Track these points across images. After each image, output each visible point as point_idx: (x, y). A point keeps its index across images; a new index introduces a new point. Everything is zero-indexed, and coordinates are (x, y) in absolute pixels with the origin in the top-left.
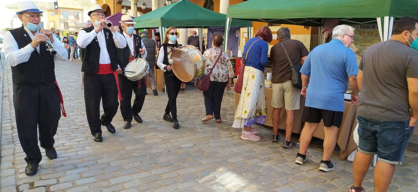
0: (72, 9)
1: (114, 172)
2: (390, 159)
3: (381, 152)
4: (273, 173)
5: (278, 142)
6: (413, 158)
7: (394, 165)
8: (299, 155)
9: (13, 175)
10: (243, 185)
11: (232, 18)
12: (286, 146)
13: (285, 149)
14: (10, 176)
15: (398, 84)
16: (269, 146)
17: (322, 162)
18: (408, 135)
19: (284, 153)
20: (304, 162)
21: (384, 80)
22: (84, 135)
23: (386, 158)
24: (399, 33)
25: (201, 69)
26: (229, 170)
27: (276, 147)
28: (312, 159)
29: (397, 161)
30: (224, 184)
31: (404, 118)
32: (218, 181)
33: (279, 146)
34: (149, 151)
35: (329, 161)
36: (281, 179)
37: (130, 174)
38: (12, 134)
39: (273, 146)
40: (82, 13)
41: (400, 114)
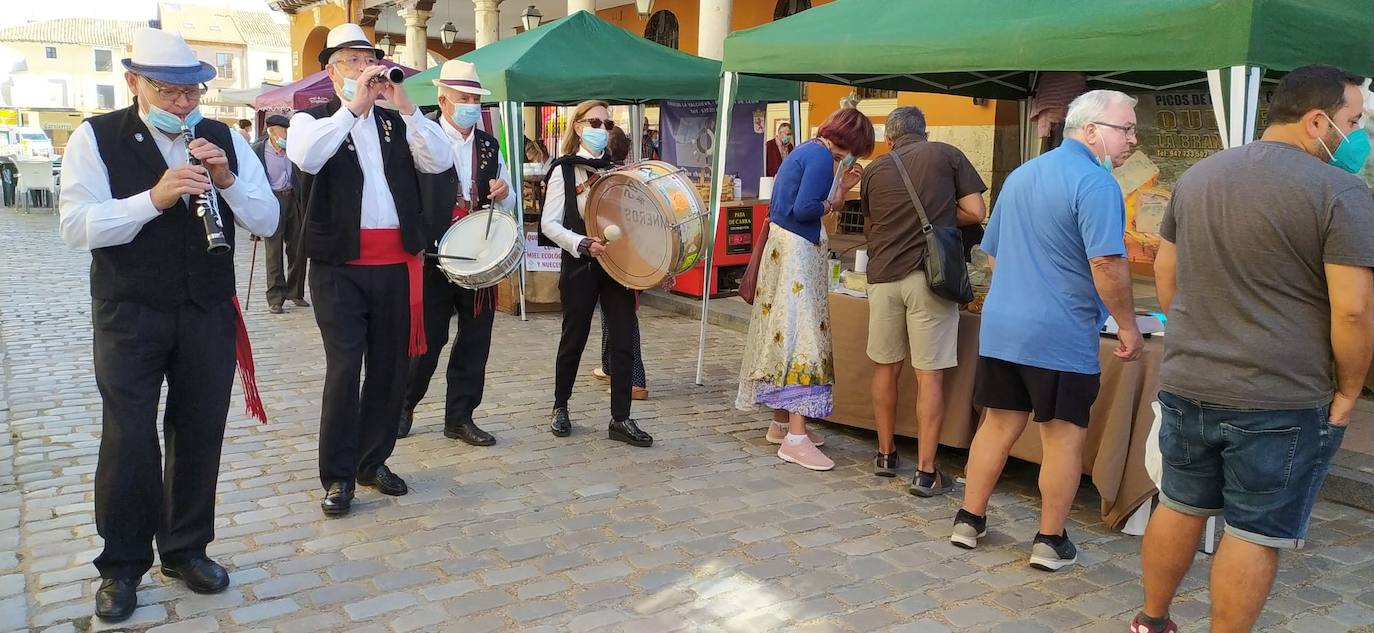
0: (211, 43)
1: (359, 579)
2: (1268, 531)
3: (1237, 508)
4: (882, 576)
5: (894, 476)
6: (1333, 524)
7: (1276, 550)
8: (963, 516)
9: (19, 594)
10: (783, 616)
11: (739, 73)
12: (921, 489)
13: (918, 498)
14: (10, 597)
15: (1298, 285)
16: (867, 489)
17: (1040, 538)
18: (1327, 453)
19: (916, 512)
20: (979, 541)
21: (1250, 274)
22: (254, 458)
23: (1255, 526)
24: (1292, 119)
25: (694, 243)
26: (737, 570)
27: (888, 494)
28: (1006, 532)
29: (1289, 536)
30: (721, 614)
31: (1313, 398)
32: (701, 607)
33: (898, 488)
34: (473, 511)
35: (1061, 535)
36: (907, 594)
37: (409, 587)
38: (13, 458)
39: (878, 488)
40: (243, 55)
41: (1303, 386)
